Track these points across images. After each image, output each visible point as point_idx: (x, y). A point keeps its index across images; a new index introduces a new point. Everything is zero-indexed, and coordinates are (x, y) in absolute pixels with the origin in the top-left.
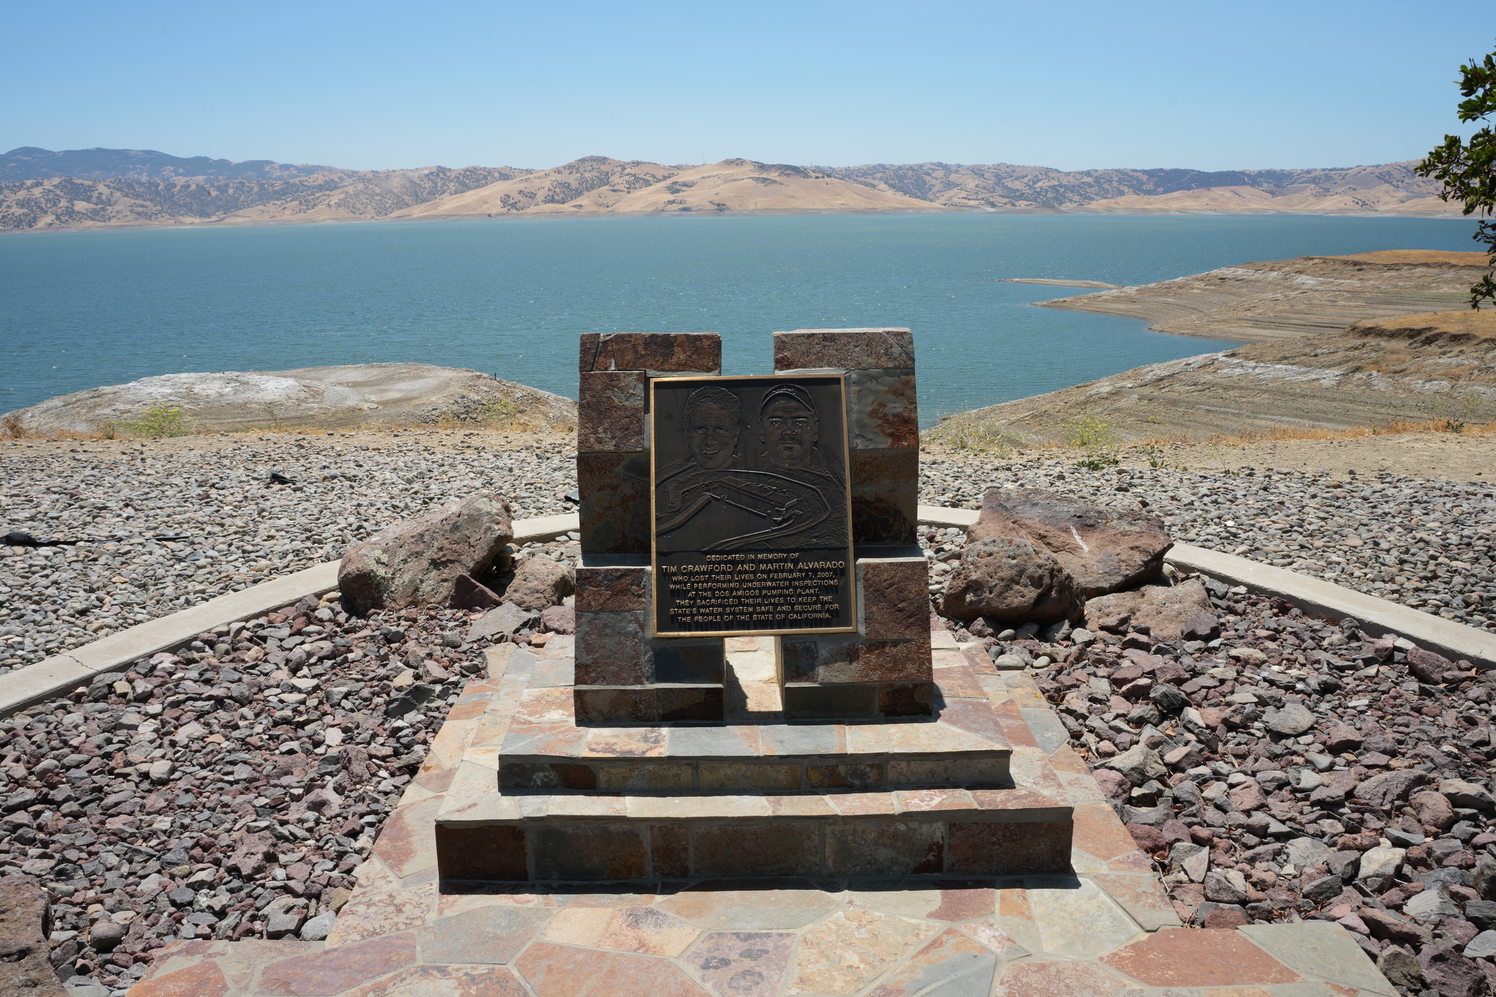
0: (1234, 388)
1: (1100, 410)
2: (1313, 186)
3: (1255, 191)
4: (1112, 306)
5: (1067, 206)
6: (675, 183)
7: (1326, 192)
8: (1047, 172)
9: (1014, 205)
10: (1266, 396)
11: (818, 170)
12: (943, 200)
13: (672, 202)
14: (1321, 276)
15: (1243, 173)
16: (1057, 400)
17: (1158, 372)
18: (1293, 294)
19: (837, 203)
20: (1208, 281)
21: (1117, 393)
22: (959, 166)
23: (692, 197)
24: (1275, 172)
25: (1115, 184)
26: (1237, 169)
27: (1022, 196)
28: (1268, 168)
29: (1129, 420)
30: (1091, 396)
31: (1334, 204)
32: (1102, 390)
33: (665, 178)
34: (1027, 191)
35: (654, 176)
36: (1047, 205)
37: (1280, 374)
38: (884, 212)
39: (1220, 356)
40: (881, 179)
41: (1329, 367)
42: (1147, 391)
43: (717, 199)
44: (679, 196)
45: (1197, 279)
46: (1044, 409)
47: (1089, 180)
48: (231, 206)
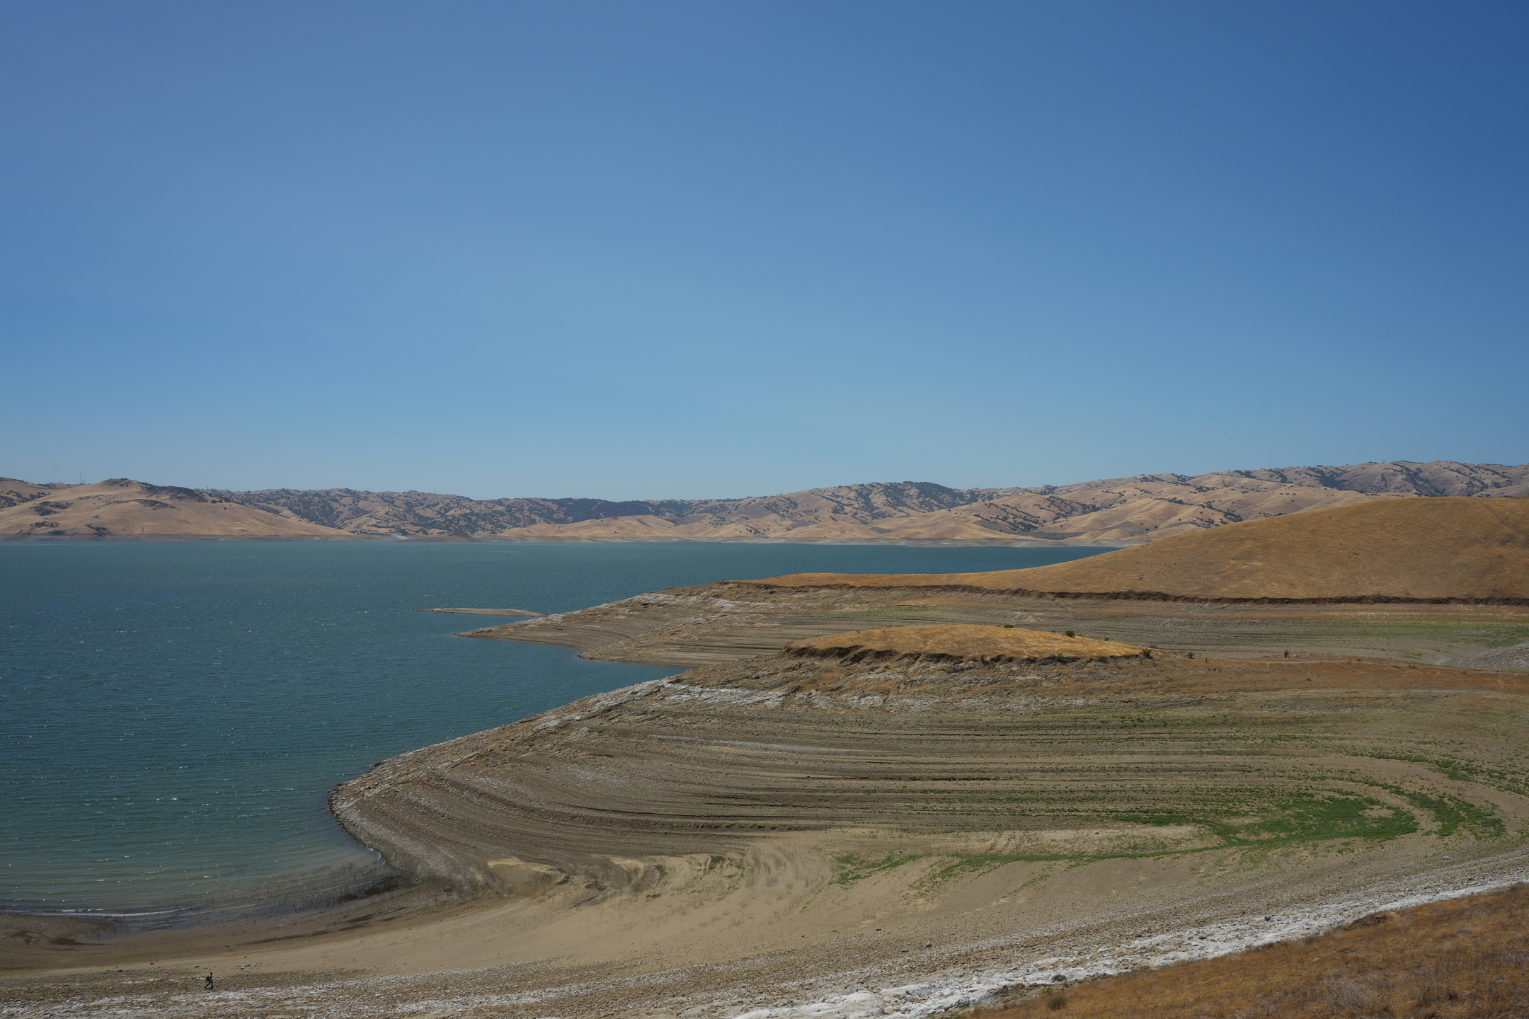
0: (683, 715)
1: (549, 745)
2: (711, 515)
3: (659, 520)
4: (539, 634)
5: (479, 534)
6: (46, 503)
7: (721, 521)
8: (459, 500)
9: (426, 533)
10: (715, 721)
11: (214, 493)
12: (352, 527)
13: (42, 524)
14: (737, 599)
15: (647, 503)
16: (501, 737)
17: (606, 703)
18: (714, 617)
19: (237, 529)
20: (631, 606)
21: (565, 727)
22: (368, 493)
23: (66, 520)
24: (676, 502)
25: (526, 513)
26: (641, 499)
27: (434, 524)
28: (669, 499)
29: (582, 755)
30: (538, 731)
31: (730, 532)
32: (549, 724)
33: (33, 497)
34: (438, 519)
35: (19, 495)
36: (459, 533)
37: (726, 698)
38: (288, 539)
39: (665, 682)
40: (285, 505)
41: (771, 688)
42: (596, 722)
43: (96, 523)
44: (50, 518)
45: (621, 605)
46: (489, 748)
47: (501, 508)
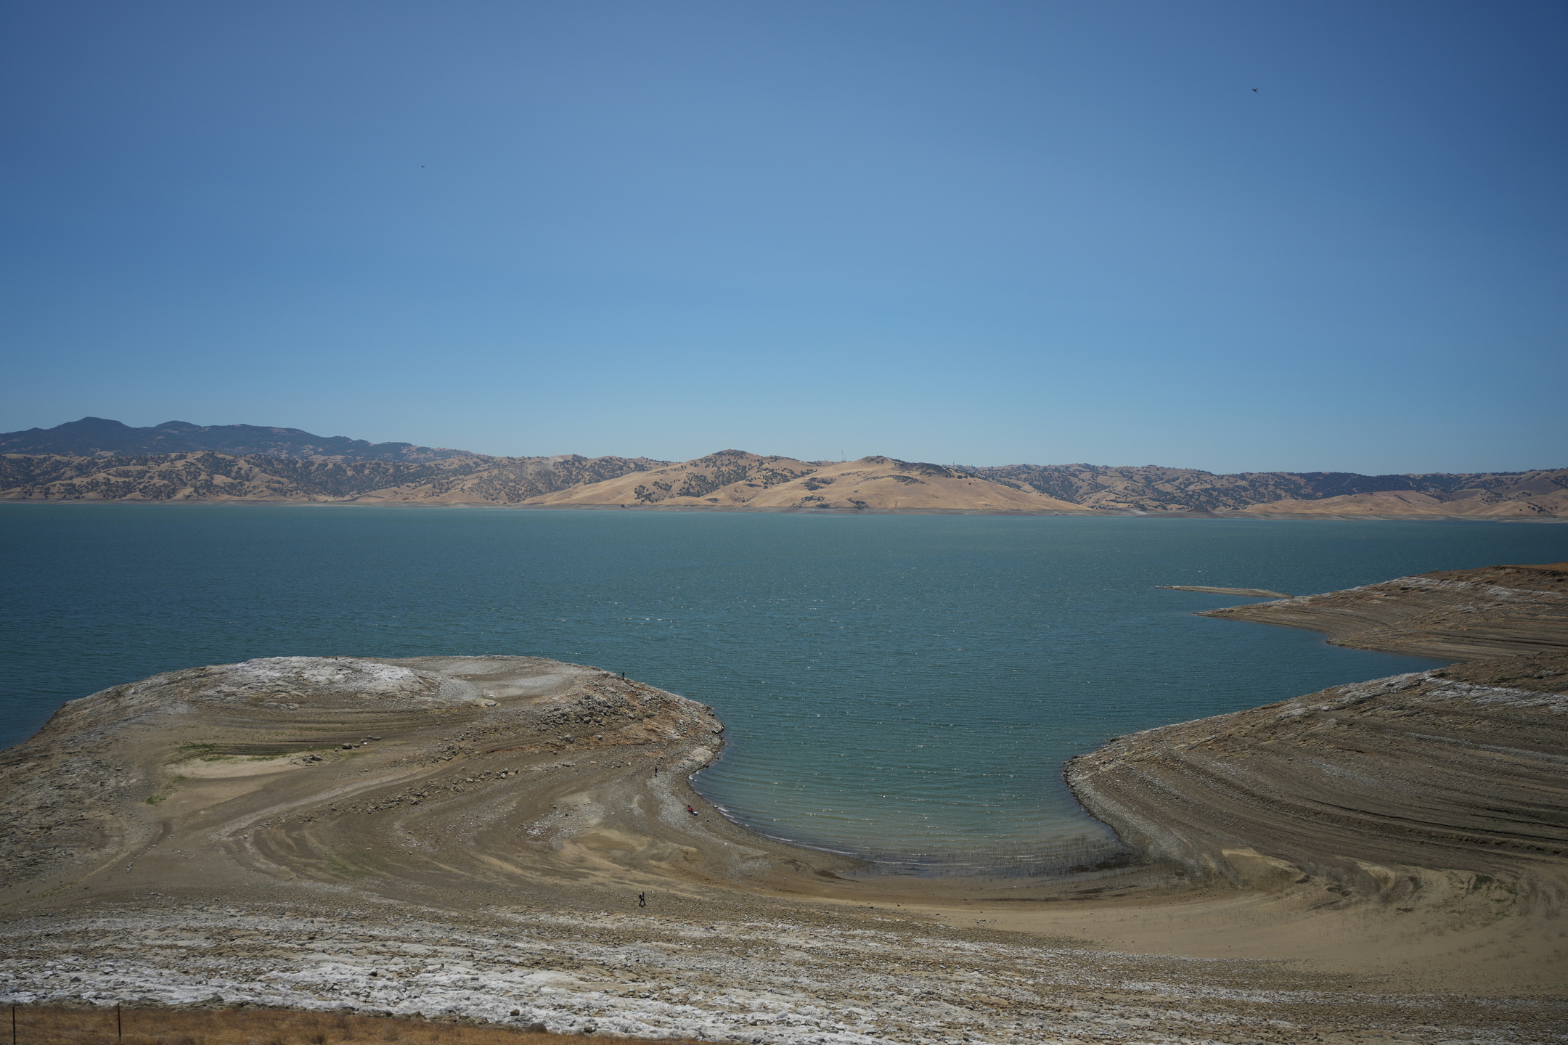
0: (1447, 713)
1: (1292, 735)
2: (1484, 491)
3: (1421, 496)
4: (1284, 617)
5: (1221, 510)
6: (814, 479)
7: (1497, 498)
8: (1199, 475)
9: (1165, 508)
10: (1486, 722)
11: (960, 469)
12: (1091, 502)
13: (811, 498)
14: (1516, 587)
15: (1407, 477)
16: (1242, 722)
17: (1357, 694)
18: (1487, 606)
19: (980, 503)
20: (1389, 591)
21: (1311, 716)
22: (1107, 468)
23: (831, 495)
24: (1441, 476)
25: (1271, 488)
26: (1401, 474)
27: (1173, 500)
28: (1434, 472)
29: (1328, 748)
30: (1281, 719)
31: (1507, 510)
32: (1293, 712)
33: (803, 474)
34: (1178, 494)
35: (792, 472)
36: (1200, 508)
37: (1501, 698)
38: (1028, 514)
39: (1426, 675)
40: (1026, 480)
41: (1558, 691)
42: (1346, 714)
43: (856, 497)
44: (817, 493)
45: (1376, 589)
46: (1228, 732)
47: (1244, 483)
48: (365, 486)
